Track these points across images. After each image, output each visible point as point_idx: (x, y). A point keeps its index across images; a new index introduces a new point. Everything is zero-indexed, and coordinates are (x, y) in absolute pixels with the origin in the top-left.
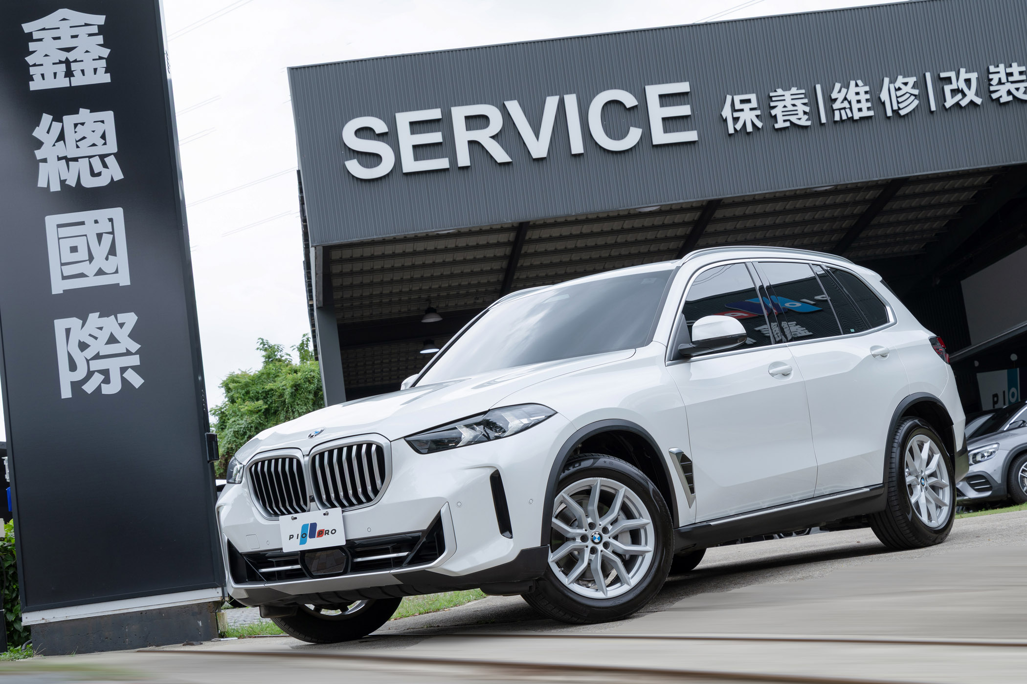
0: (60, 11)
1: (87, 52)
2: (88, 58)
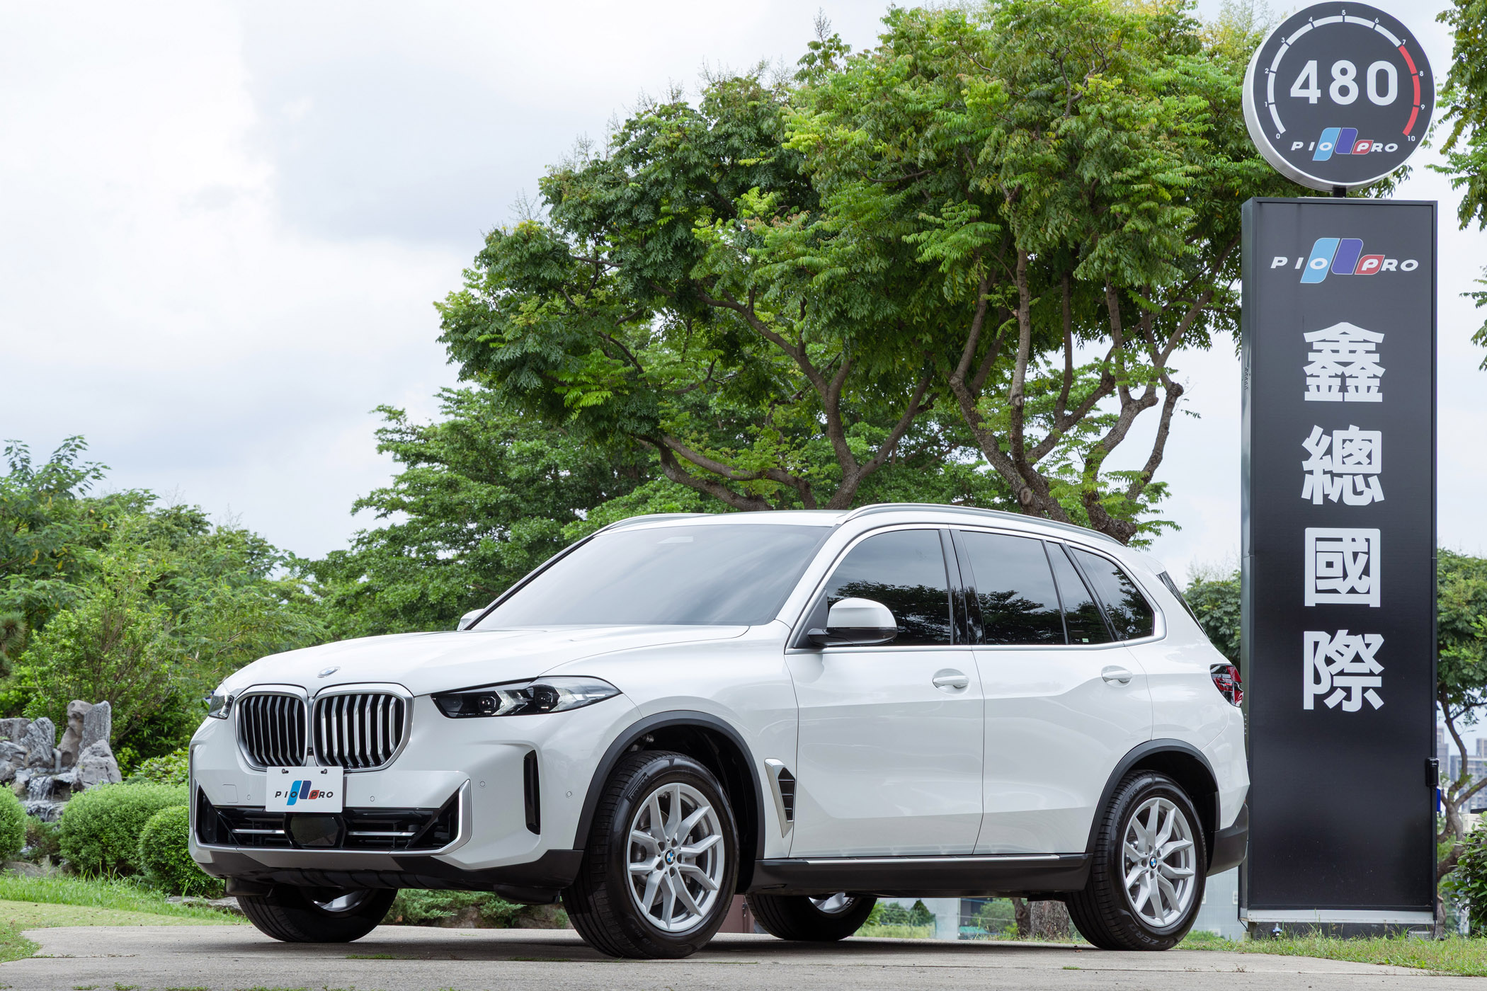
0: (1342, 324)
1: (1363, 368)
2: (1363, 375)
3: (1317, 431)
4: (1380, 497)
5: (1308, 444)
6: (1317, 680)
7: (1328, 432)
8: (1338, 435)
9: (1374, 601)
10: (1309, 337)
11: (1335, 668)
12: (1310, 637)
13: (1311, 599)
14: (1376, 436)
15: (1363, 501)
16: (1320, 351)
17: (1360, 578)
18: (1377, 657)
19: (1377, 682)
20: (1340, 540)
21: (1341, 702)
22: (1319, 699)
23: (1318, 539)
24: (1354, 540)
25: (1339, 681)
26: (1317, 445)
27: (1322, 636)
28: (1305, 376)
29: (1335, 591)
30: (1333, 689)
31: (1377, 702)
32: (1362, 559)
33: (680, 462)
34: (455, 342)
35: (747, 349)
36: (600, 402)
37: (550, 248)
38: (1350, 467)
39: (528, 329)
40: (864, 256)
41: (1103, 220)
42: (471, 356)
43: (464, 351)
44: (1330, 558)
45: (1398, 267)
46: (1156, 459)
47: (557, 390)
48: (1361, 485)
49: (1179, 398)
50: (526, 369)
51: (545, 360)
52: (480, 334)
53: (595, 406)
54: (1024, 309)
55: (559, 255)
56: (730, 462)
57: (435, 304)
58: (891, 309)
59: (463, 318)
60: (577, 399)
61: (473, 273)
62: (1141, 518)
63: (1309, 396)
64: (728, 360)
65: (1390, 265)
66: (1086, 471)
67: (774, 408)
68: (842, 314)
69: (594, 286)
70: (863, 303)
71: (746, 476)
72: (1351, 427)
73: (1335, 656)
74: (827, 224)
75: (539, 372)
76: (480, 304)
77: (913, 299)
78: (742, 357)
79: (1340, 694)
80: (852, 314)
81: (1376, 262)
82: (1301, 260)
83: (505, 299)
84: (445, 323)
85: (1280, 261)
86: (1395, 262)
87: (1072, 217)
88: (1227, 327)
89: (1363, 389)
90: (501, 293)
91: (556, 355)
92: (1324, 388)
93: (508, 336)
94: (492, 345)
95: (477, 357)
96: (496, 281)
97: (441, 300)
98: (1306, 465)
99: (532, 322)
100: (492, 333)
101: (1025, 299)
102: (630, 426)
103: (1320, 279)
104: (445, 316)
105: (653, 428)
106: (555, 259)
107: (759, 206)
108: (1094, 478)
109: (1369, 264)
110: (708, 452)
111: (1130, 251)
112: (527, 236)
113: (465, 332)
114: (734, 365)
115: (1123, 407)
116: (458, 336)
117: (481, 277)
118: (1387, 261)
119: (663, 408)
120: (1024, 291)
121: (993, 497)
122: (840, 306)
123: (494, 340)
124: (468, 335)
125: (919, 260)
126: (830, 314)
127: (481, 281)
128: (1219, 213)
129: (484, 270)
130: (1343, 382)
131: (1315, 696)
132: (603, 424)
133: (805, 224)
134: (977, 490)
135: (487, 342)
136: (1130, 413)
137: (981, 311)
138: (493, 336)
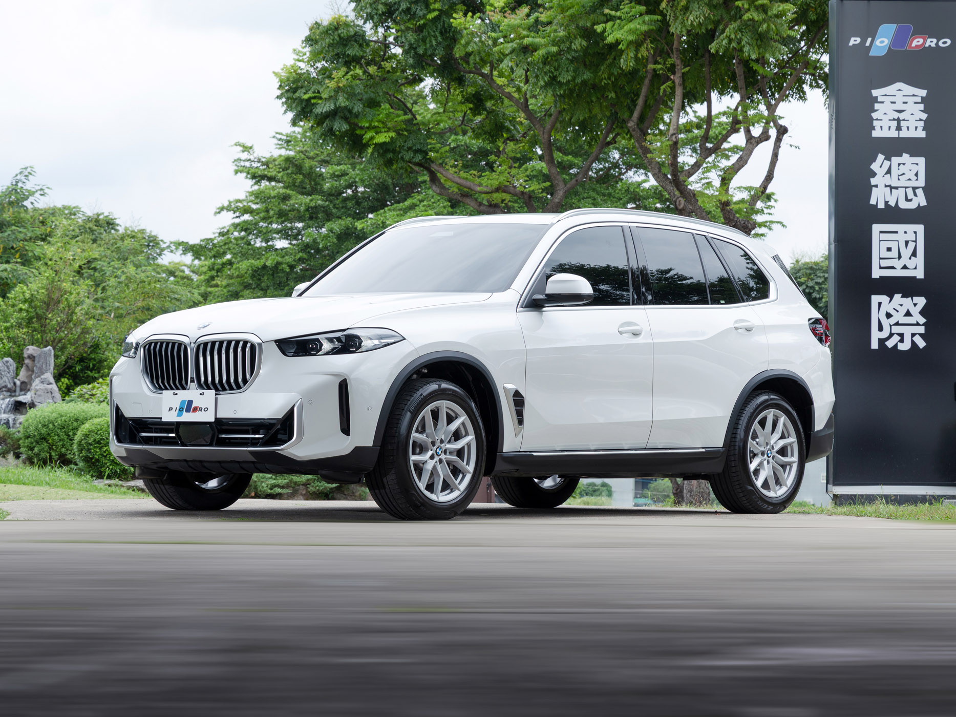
3: (881, 157)
4: (924, 203)
5: (875, 167)
6: (881, 328)
7: (888, 158)
8: (895, 160)
9: (920, 274)
10: (875, 93)
11: (892, 321)
12: (875, 299)
13: (876, 273)
14: (922, 161)
15: (912, 205)
16: (883, 102)
17: (910, 258)
18: (922, 313)
19: (922, 330)
20: (896, 232)
21: (897, 344)
22: (882, 342)
23: (881, 232)
24: (905, 232)
25: (896, 329)
26: (881, 167)
27: (884, 299)
28: (872, 119)
29: (893, 268)
30: (891, 335)
31: (921, 344)
32: (911, 245)
33: (442, 181)
34: (288, 99)
35: (489, 104)
36: (388, 140)
37: (352, 33)
38: (903, 182)
39: (338, 90)
40: (569, 38)
41: (733, 13)
42: (299, 109)
43: (294, 105)
44: (889, 245)
45: (937, 44)
46: (769, 177)
47: (358, 132)
48: (910, 195)
49: (785, 136)
50: (337, 118)
51: (350, 111)
52: (305, 93)
53: (384, 143)
54: (678, 75)
55: (359, 38)
56: (477, 180)
57: (274, 72)
58: (587, 75)
59: (294, 82)
60: (372, 138)
61: (299, 52)
62: (759, 218)
63: (876, 134)
64: (476, 111)
65: (931, 42)
66: (721, 185)
67: (507, 144)
68: (554, 78)
69: (383, 60)
70: (568, 71)
71: (488, 190)
72: (904, 154)
73: (893, 312)
74: (543, 18)
75: (346, 119)
76: (304, 73)
77: (602, 68)
78: (485, 109)
79: (896, 338)
80: (560, 79)
81: (921, 41)
82: (869, 40)
83: (322, 69)
84: (280, 86)
85: (855, 41)
86: (935, 41)
87: (709, 11)
88: (818, 86)
89: (912, 128)
90: (319, 65)
91: (358, 107)
92: (885, 128)
93: (324, 96)
94: (313, 101)
95: (303, 109)
96: (315, 57)
97: (278, 70)
98: (873, 181)
99: (341, 85)
100: (314, 92)
101: (679, 67)
102: (408, 156)
103: (883, 53)
104: (281, 81)
105: (424, 158)
106: (356, 41)
107: (498, 4)
108: (727, 190)
109: (917, 42)
110: (462, 174)
111: (750, 34)
112: (336, 26)
113: (294, 92)
114: (480, 114)
115: (747, 141)
116: (290, 95)
117: (305, 54)
118: (929, 40)
119: (431, 144)
120: (678, 62)
121: (655, 204)
122: (552, 73)
123: (314, 98)
124: (297, 95)
125: (606, 42)
126: (546, 79)
127: (305, 57)
128: (812, 7)
129: (308, 50)
130: (899, 124)
131: (879, 339)
132: (390, 155)
133: (528, 15)
134: (644, 199)
135: (310, 98)
136: (751, 146)
137: (649, 76)
138: (314, 95)
